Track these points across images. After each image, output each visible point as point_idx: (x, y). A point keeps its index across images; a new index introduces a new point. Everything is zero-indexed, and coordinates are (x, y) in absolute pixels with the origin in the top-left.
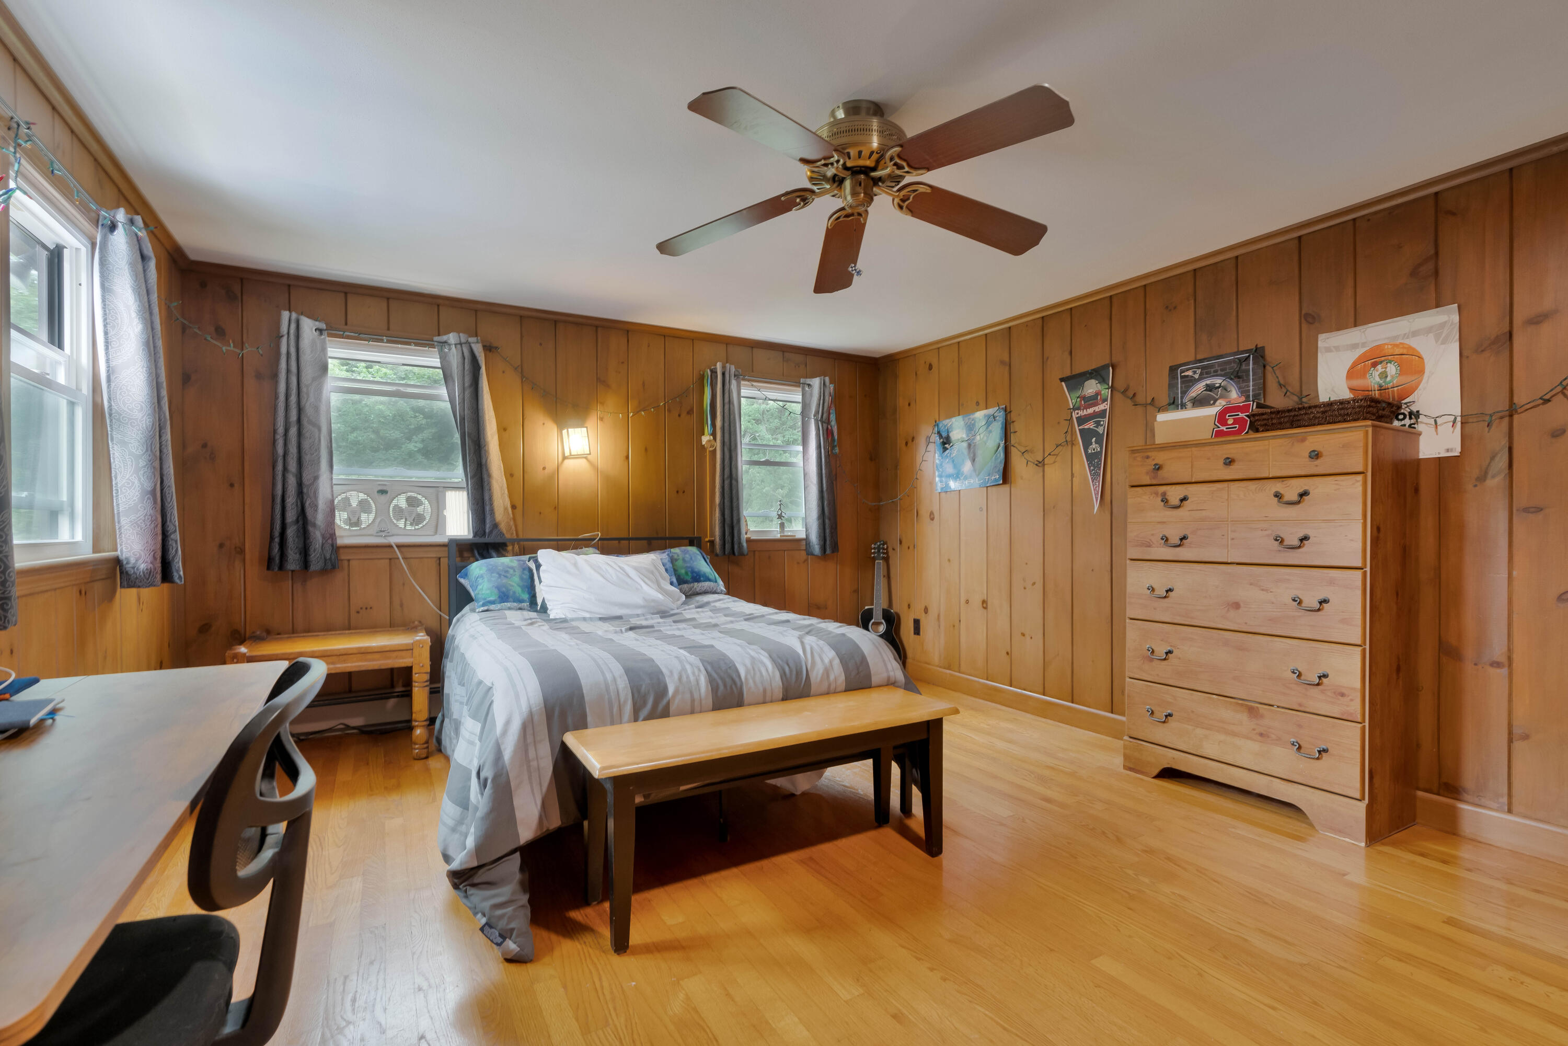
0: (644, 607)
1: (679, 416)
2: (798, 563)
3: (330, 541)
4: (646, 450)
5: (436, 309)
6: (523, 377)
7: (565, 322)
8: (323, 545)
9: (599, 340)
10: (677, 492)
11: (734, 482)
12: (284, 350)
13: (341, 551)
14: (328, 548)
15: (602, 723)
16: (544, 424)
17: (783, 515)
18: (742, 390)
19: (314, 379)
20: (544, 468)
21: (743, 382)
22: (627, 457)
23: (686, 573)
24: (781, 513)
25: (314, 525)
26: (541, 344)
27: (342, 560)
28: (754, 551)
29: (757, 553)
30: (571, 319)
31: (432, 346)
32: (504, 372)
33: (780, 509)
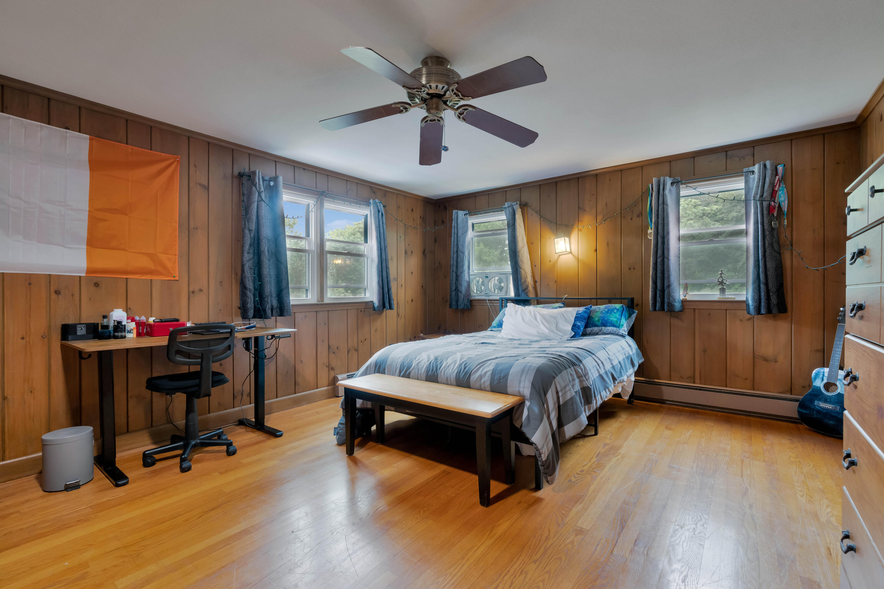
0: (538, 336)
1: (631, 219)
2: (741, 320)
3: (467, 298)
4: (608, 244)
5: (505, 193)
6: (541, 217)
7: (561, 181)
8: (463, 299)
9: (580, 185)
10: (630, 269)
11: (666, 260)
12: (453, 225)
13: (473, 301)
14: (466, 300)
15: (389, 374)
16: (550, 238)
17: (725, 281)
18: (681, 192)
19: (462, 234)
20: (550, 261)
21: (681, 186)
22: (596, 250)
23: (598, 320)
24: (723, 280)
25: (461, 292)
26: (549, 196)
27: (474, 305)
28: (694, 309)
29: (696, 311)
30: (563, 178)
31: (502, 211)
32: (532, 215)
33: (721, 277)
